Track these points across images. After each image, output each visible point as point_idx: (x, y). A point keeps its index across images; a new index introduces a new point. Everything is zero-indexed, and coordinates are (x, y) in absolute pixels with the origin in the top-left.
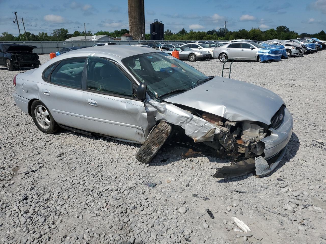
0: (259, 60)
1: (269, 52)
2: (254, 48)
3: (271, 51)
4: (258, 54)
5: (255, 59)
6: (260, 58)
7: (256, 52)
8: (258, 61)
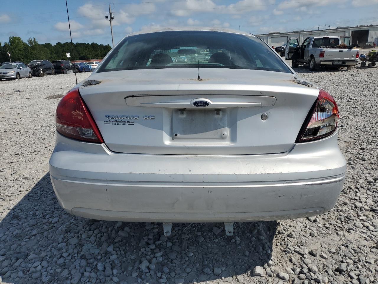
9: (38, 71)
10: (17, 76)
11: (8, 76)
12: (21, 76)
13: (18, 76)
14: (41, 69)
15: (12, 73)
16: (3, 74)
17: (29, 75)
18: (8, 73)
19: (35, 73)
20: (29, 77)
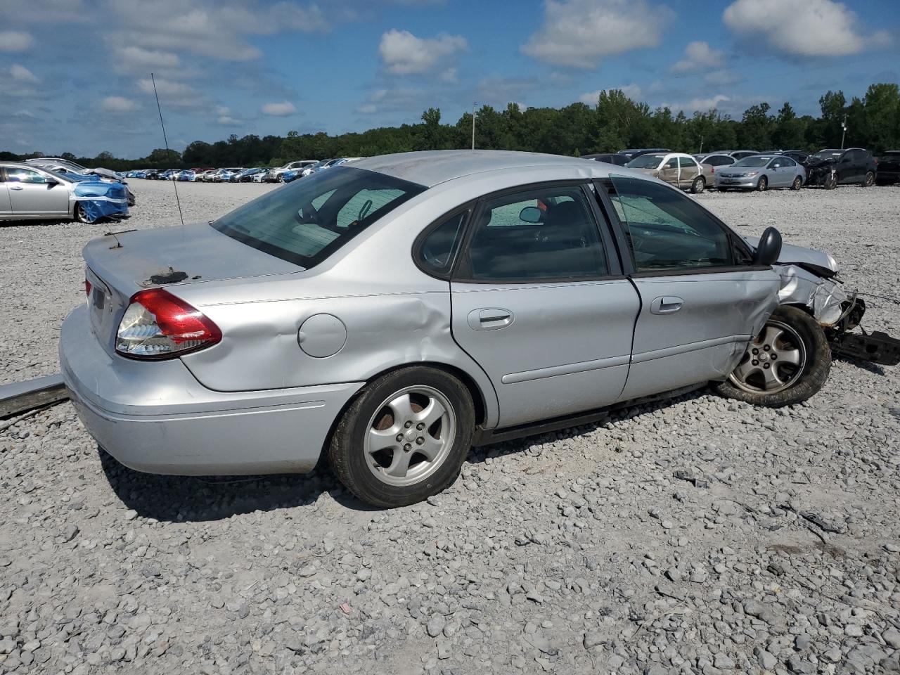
0: (80, 216)
1: (108, 193)
2: (57, 183)
3: (110, 191)
4: (74, 198)
5: (68, 214)
6: (82, 210)
7: (69, 195)
8: (77, 219)
9: (823, 176)
10: (759, 184)
11: (739, 183)
12: (770, 184)
13: (764, 184)
14: (834, 171)
15: (750, 176)
16: (733, 177)
17: (794, 184)
18: (743, 176)
19: (815, 178)
20: (792, 188)
